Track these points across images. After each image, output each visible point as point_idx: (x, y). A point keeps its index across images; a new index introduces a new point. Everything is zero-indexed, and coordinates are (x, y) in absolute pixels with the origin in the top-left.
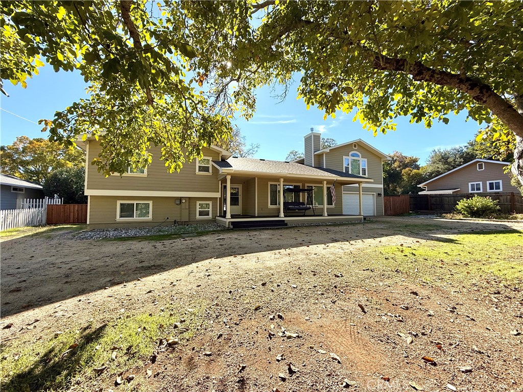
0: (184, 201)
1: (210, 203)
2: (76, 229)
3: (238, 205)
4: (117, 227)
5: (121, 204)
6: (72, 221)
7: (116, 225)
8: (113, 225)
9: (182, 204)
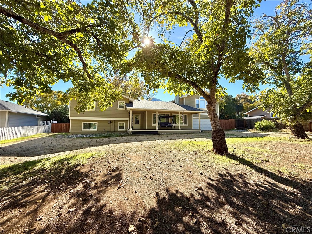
0: (112, 122)
1: (125, 123)
2: (65, 134)
3: (139, 124)
4: (82, 133)
5: (84, 124)
6: (62, 131)
7: (81, 133)
8: (80, 133)
9: (111, 123)
